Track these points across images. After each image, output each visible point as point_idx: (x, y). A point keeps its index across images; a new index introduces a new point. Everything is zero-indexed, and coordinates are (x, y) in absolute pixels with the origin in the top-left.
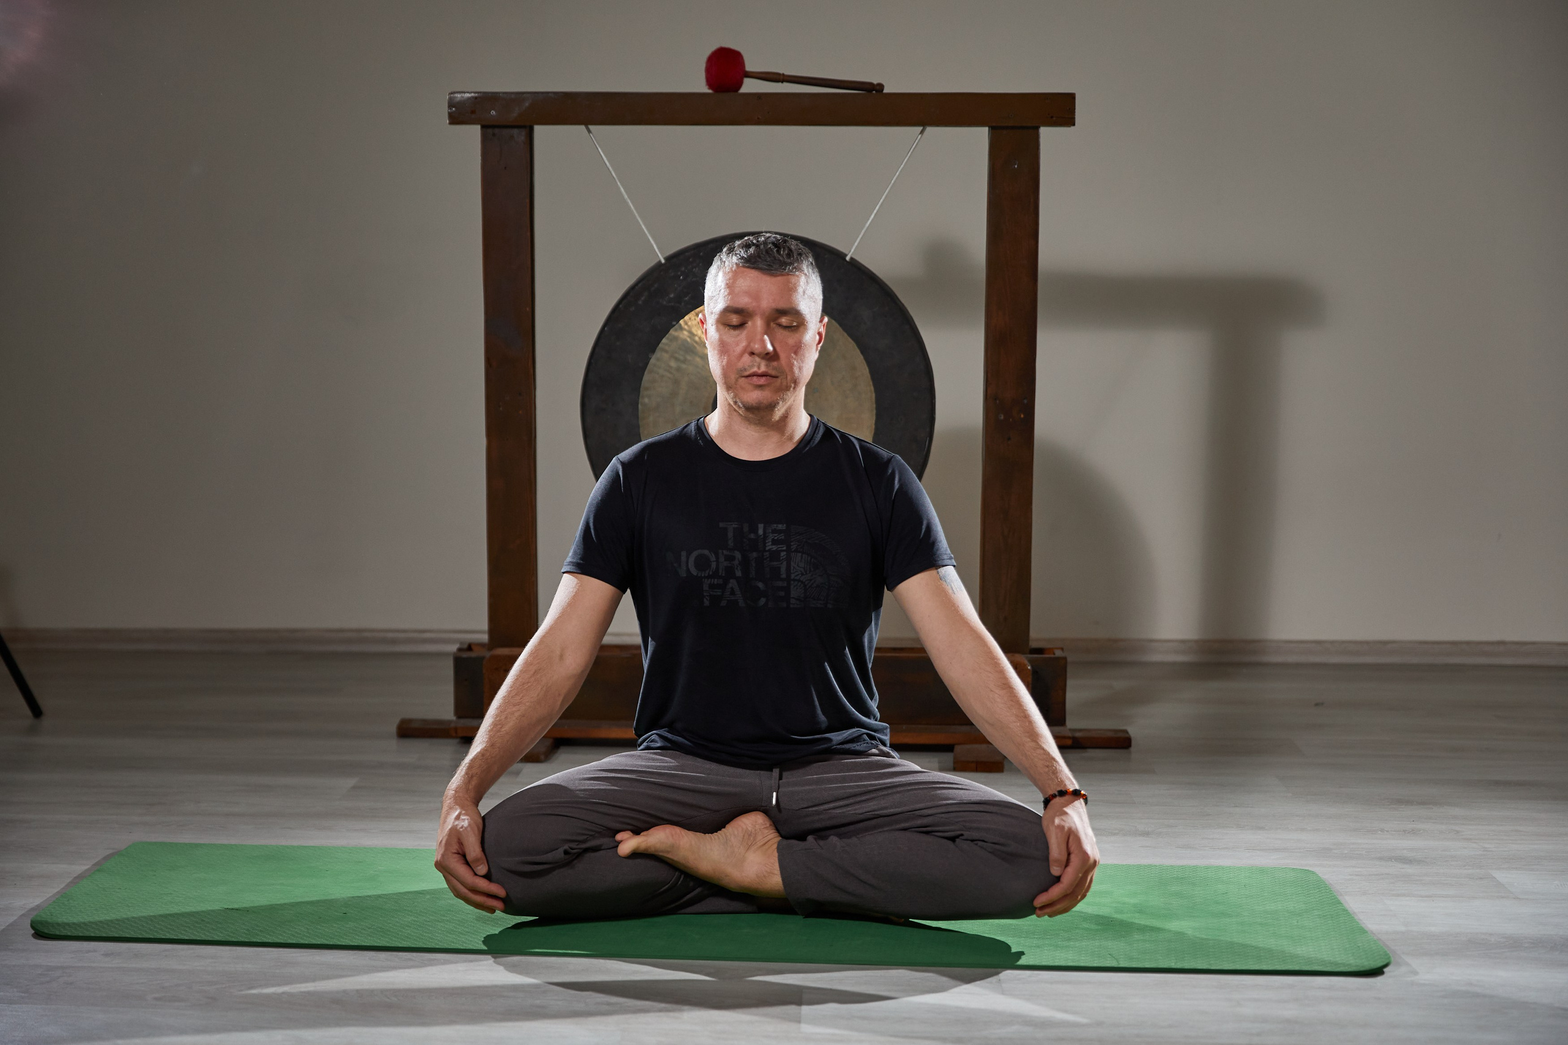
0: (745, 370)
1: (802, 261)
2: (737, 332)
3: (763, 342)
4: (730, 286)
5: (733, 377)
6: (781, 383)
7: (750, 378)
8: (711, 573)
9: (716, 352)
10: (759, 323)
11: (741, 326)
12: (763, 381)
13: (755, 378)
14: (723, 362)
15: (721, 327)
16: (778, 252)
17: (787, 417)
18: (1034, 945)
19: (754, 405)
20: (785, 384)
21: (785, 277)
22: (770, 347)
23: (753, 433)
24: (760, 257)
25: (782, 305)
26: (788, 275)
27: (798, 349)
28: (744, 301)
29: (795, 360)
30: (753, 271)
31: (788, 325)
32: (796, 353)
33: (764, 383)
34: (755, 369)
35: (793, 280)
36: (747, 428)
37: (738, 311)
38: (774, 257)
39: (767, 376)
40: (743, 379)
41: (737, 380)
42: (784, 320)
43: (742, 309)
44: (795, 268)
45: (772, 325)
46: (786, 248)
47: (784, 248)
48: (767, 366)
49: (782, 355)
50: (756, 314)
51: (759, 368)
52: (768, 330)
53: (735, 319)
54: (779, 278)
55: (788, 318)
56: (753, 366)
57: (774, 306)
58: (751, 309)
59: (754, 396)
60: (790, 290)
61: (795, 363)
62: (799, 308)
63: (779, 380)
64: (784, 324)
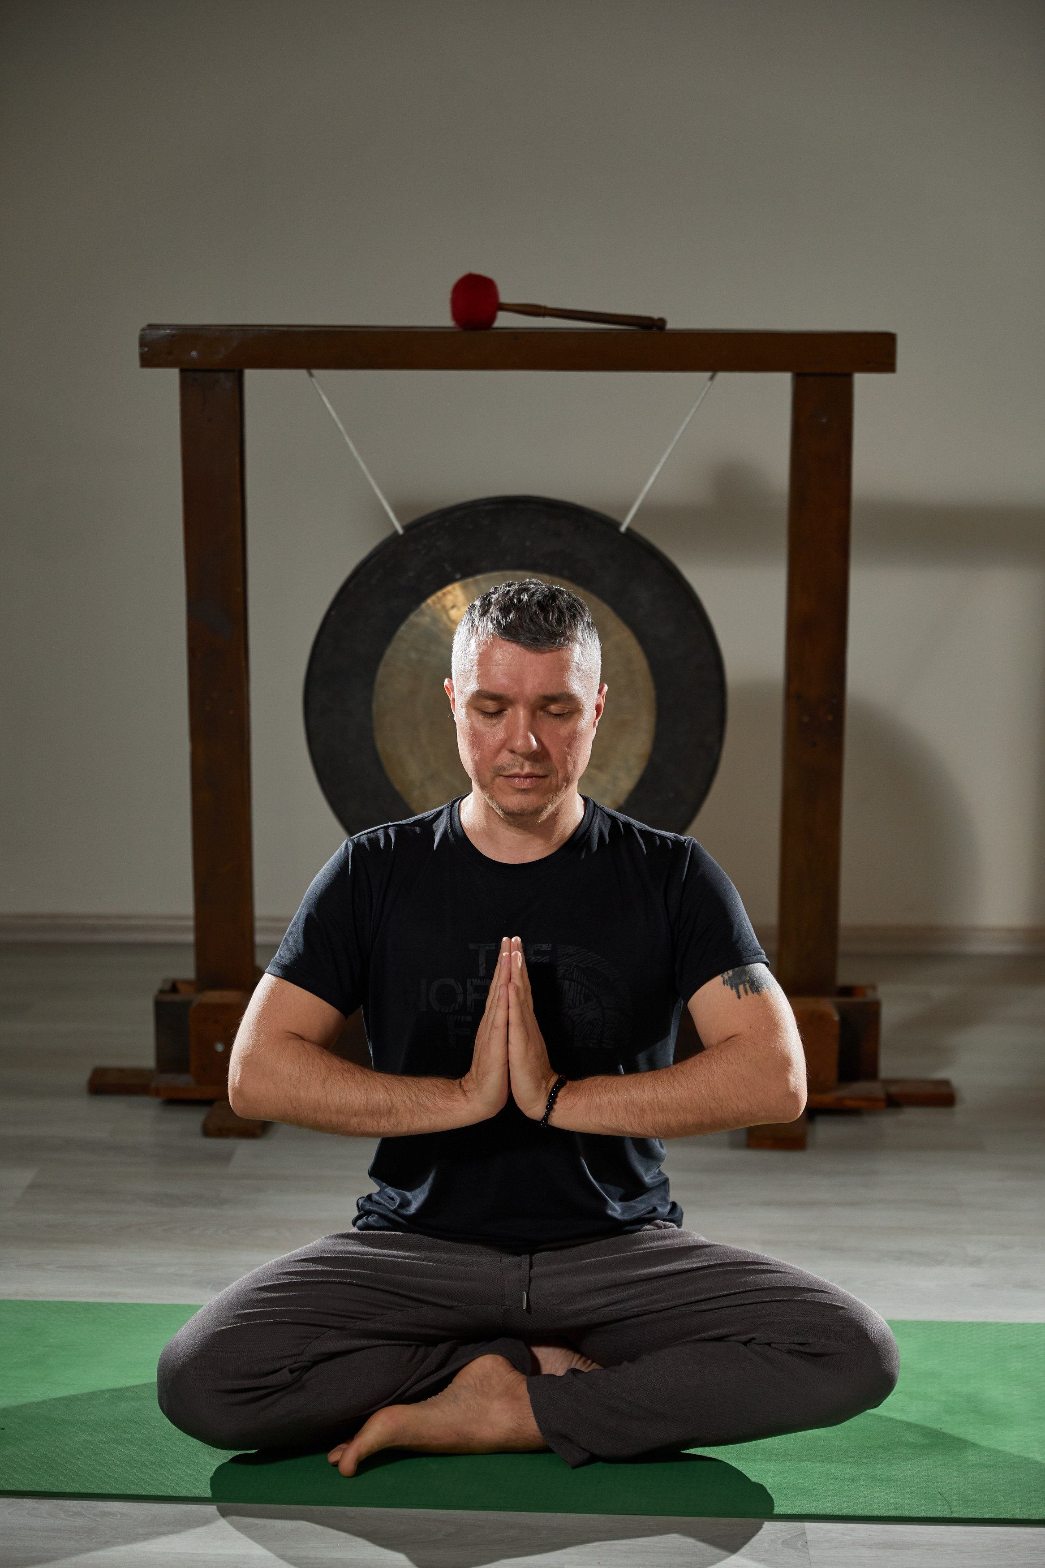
0: (504, 769)
1: (576, 625)
2: (494, 721)
3: (527, 739)
4: (484, 660)
5: (488, 776)
6: (551, 783)
7: (511, 779)
9: (467, 742)
10: (521, 714)
11: (498, 713)
12: (527, 784)
13: (517, 780)
14: (475, 756)
15: (473, 712)
16: (546, 619)
17: (557, 814)
19: (518, 811)
20: (554, 783)
21: (555, 653)
22: (535, 744)
23: (515, 835)
24: (522, 627)
25: (551, 690)
26: (559, 650)
27: (572, 739)
28: (501, 682)
29: (569, 754)
30: (514, 645)
31: (560, 713)
32: (569, 745)
33: (529, 787)
34: (517, 770)
35: (565, 655)
36: (507, 829)
37: (494, 697)
38: (540, 626)
39: (532, 777)
40: (501, 778)
41: (493, 779)
42: (553, 708)
43: (500, 695)
44: (569, 640)
45: (540, 713)
46: (556, 610)
47: (553, 611)
48: (532, 766)
49: (553, 751)
50: (518, 702)
51: (522, 768)
52: (533, 722)
53: (491, 706)
54: (547, 656)
55: (559, 705)
56: (515, 766)
57: (541, 692)
58: (511, 696)
59: (515, 801)
60: (563, 667)
61: (569, 758)
62: (572, 692)
63: (548, 780)
64: (554, 712)
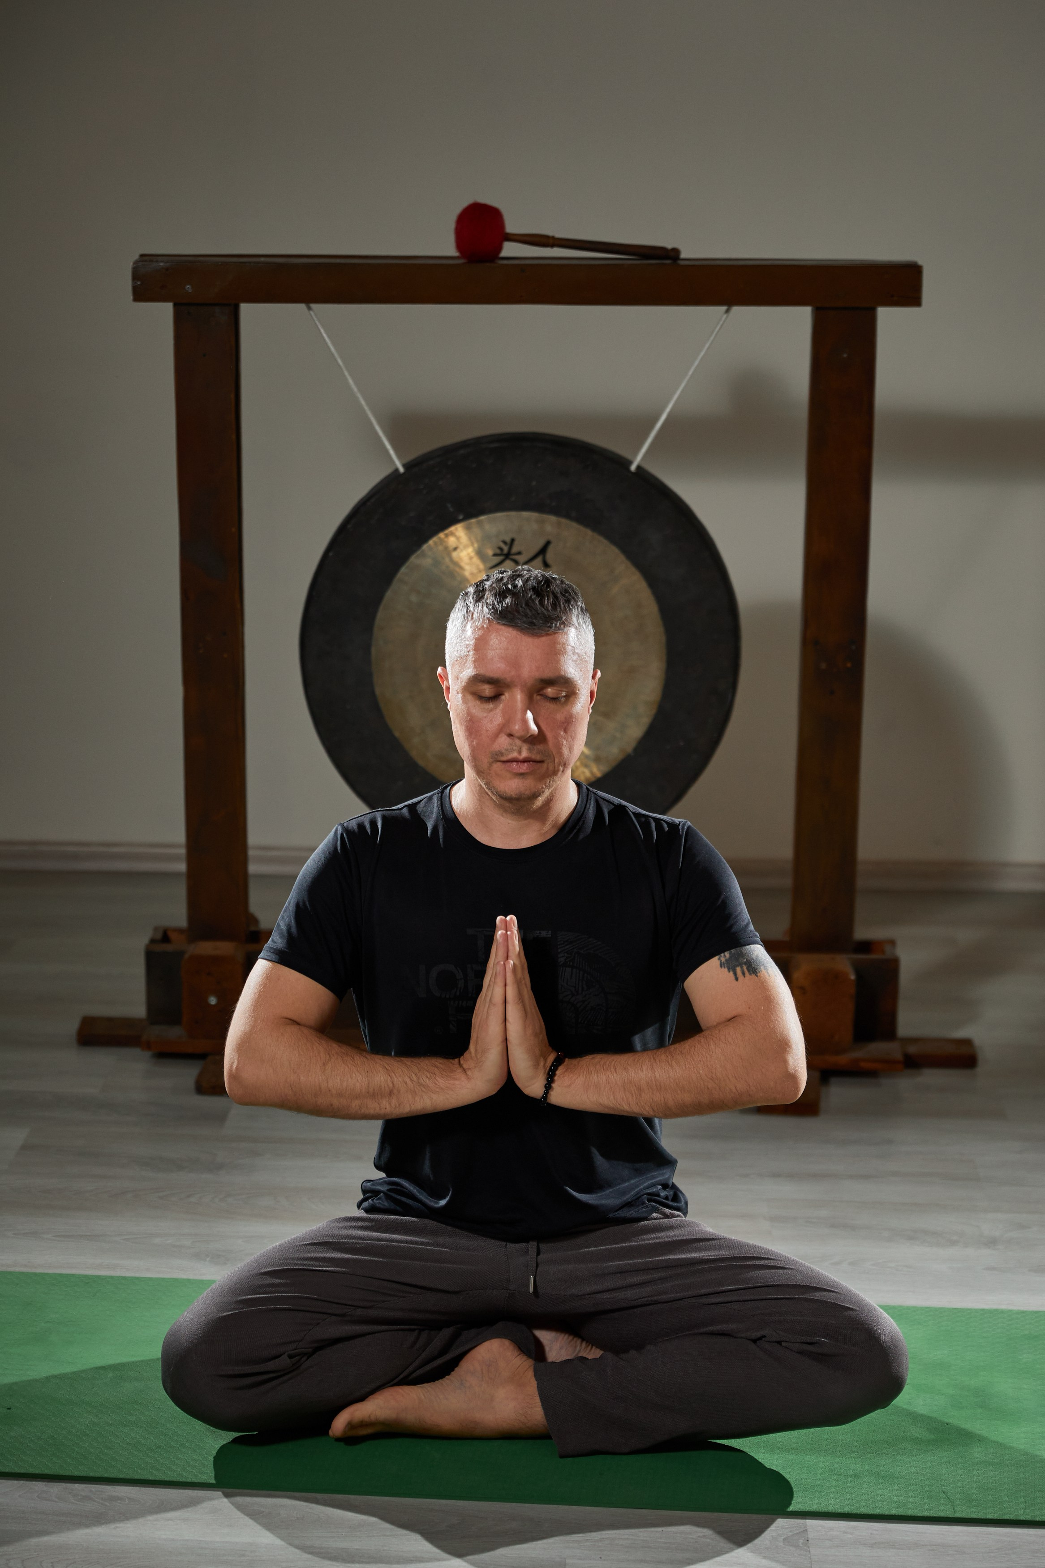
0: (502, 754)
1: (571, 610)
2: (491, 706)
3: (525, 722)
4: (480, 645)
5: (485, 761)
6: (548, 768)
7: (508, 764)
8: (458, 994)
9: (464, 727)
10: (518, 696)
11: (495, 698)
12: (524, 768)
13: (514, 765)
14: (473, 741)
15: (469, 697)
16: (541, 603)
17: (551, 800)
18: (851, 1473)
19: (514, 796)
20: (551, 768)
21: (550, 637)
22: (533, 727)
23: (510, 821)
24: (518, 612)
25: (548, 674)
26: (555, 633)
27: (567, 724)
28: (497, 668)
29: (564, 739)
30: (510, 630)
31: (555, 696)
32: (565, 731)
33: (527, 771)
34: (515, 755)
35: (561, 638)
36: (502, 816)
37: (491, 681)
38: (536, 610)
39: (529, 761)
40: (499, 763)
41: (491, 764)
42: (550, 691)
43: (497, 679)
44: (563, 623)
45: (537, 698)
46: (551, 595)
47: (548, 596)
48: (530, 750)
49: (549, 735)
50: (516, 686)
51: (520, 752)
52: (530, 704)
53: (487, 690)
54: (543, 639)
55: (555, 688)
56: (512, 750)
57: (537, 675)
58: (509, 680)
59: (512, 786)
60: (558, 651)
61: (565, 742)
62: (569, 676)
63: (545, 765)
64: (551, 695)
